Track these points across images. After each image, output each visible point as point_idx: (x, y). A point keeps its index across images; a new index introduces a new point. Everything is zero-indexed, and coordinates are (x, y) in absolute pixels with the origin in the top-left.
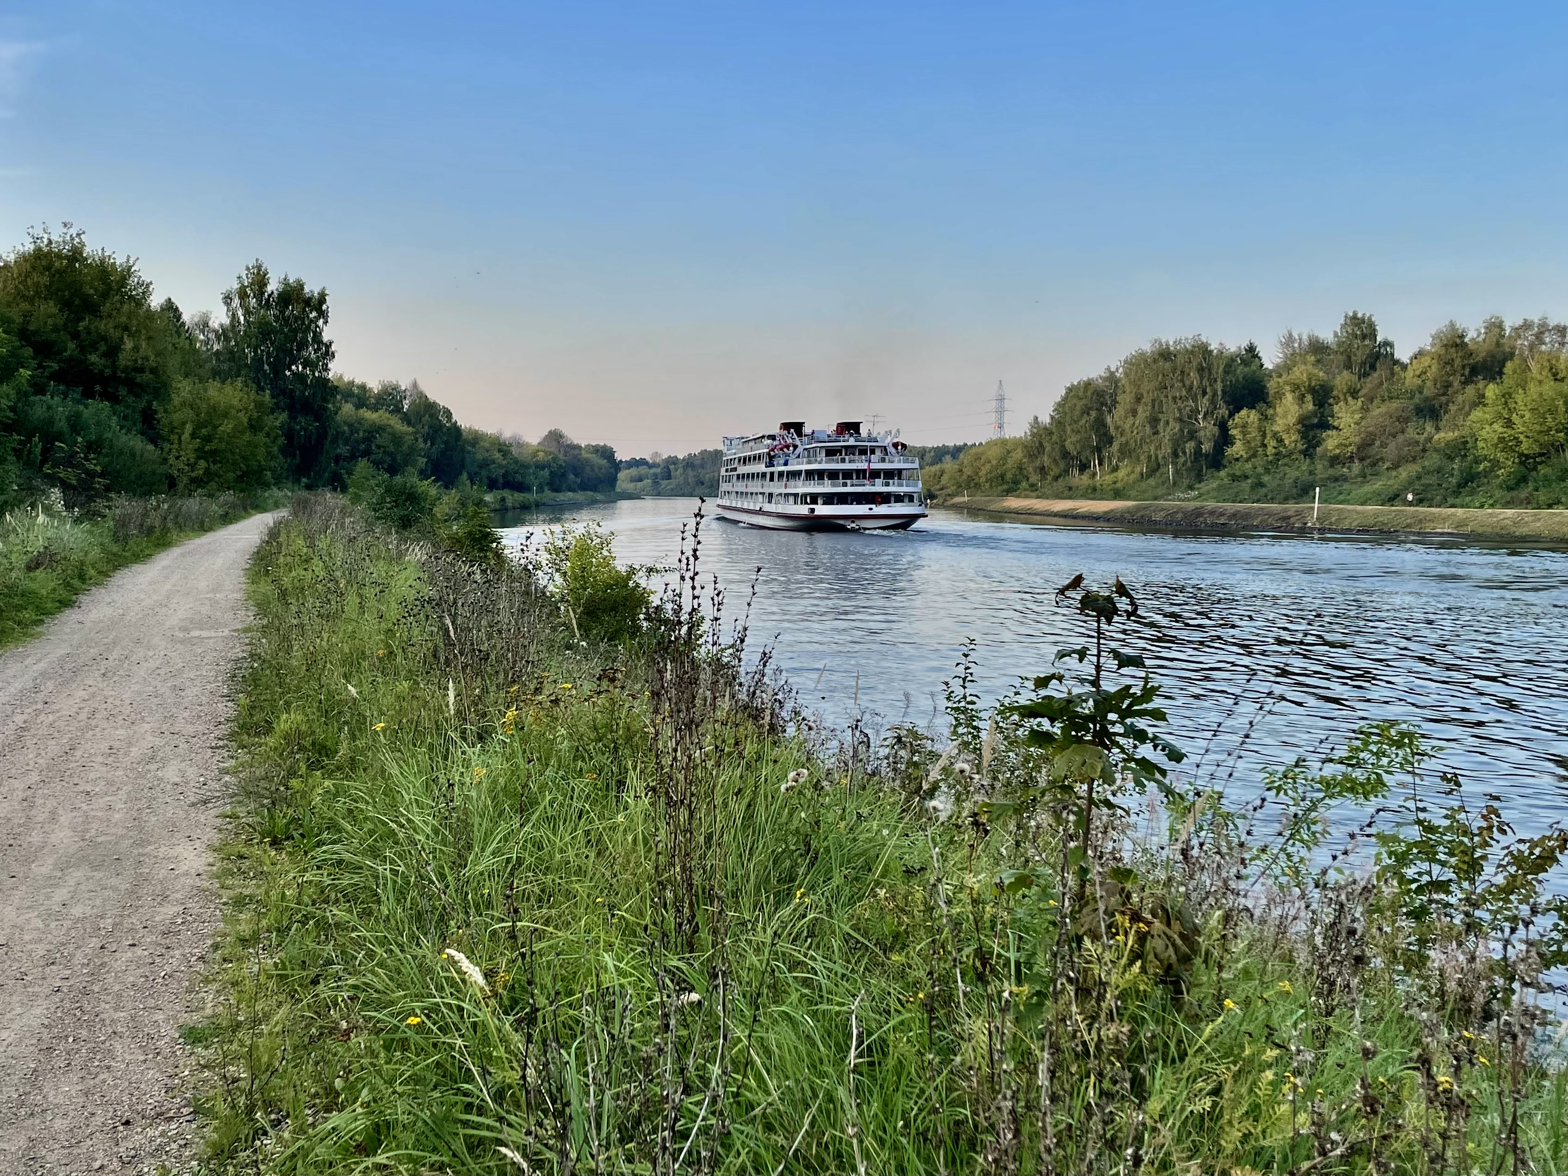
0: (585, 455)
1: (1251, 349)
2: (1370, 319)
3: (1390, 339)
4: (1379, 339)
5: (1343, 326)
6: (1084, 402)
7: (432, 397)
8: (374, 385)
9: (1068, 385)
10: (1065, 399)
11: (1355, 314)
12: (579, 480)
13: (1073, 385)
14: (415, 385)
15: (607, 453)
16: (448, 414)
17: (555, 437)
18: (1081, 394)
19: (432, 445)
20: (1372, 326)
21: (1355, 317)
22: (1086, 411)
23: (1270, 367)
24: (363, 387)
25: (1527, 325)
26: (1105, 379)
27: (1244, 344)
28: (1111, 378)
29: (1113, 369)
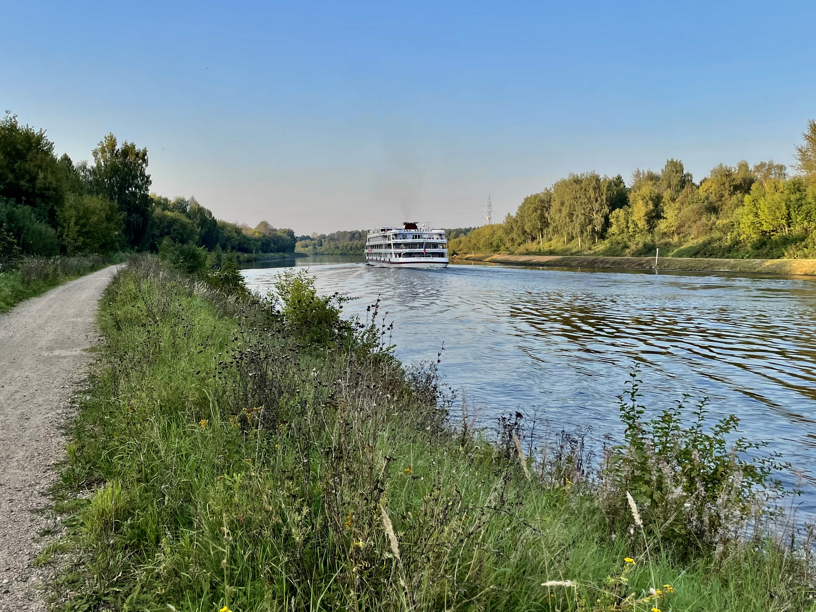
0: (279, 234)
1: (619, 178)
2: (680, 162)
3: (690, 173)
4: (685, 172)
5: (666, 166)
6: (534, 205)
7: (202, 204)
8: (172, 199)
9: (526, 197)
10: (524, 204)
11: (672, 160)
12: (276, 247)
13: (528, 197)
14: (193, 198)
15: (291, 233)
16: (210, 214)
17: (265, 224)
18: (532, 202)
19: (202, 229)
20: (681, 166)
21: (672, 161)
22: (535, 210)
23: (630, 187)
24: (166, 200)
25: (763, 165)
26: (545, 194)
27: (616, 176)
28: (548, 193)
29: (548, 189)
